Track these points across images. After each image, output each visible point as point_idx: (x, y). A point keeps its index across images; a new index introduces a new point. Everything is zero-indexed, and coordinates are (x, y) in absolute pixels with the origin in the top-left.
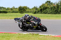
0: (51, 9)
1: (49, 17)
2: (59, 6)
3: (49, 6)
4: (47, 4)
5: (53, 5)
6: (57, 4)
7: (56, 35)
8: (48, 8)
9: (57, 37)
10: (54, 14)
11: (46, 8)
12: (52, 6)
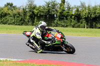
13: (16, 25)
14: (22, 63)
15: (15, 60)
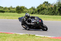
0: (49, 10)
1: (46, 18)
2: (56, 7)
3: (46, 7)
4: (44, 5)
5: (51, 6)
6: (54, 5)
7: (52, 37)
8: (46, 8)
9: (53, 39)
10: (52, 15)
11: (44, 9)
12: (49, 7)
13: (50, 15)
14: (54, 39)
15: (50, 37)
